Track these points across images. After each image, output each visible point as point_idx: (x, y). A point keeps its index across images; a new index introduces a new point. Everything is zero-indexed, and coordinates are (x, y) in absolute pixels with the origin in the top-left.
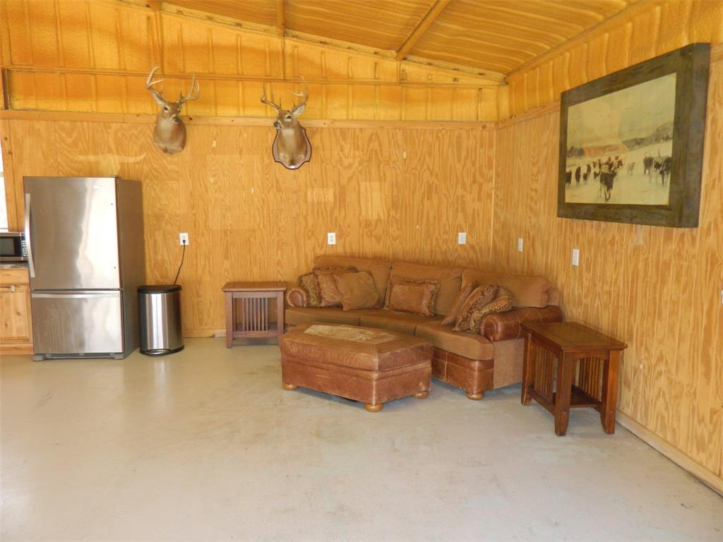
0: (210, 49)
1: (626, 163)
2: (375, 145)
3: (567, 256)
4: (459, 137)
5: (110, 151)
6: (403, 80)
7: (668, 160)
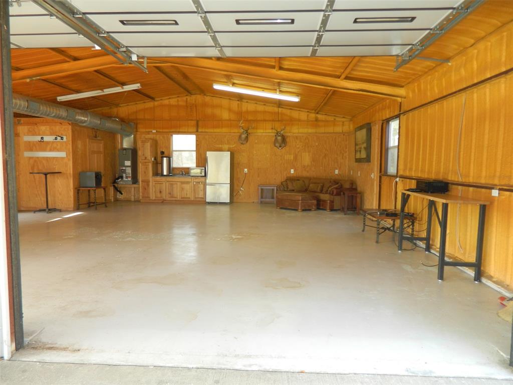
2: (307, 141)
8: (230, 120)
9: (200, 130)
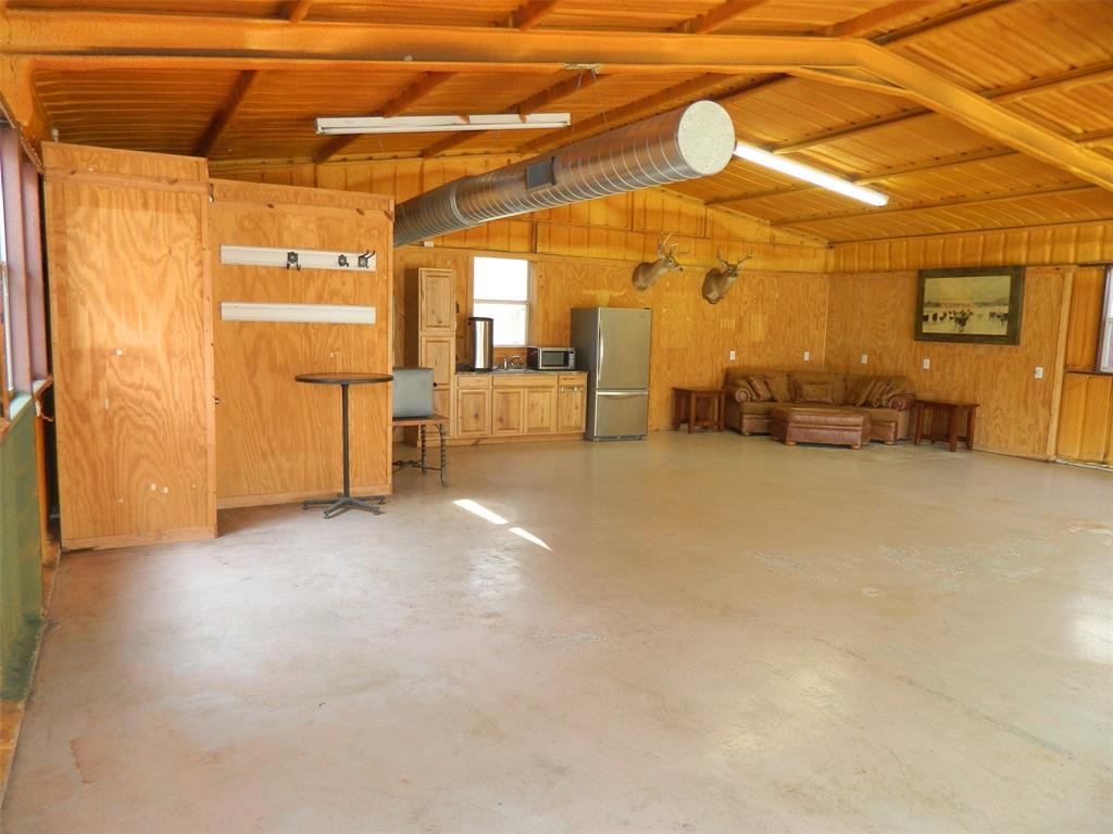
0: (663, 212)
1: (976, 314)
2: (761, 288)
3: (917, 363)
4: (808, 284)
5: (604, 287)
6: (773, 243)
7: (1006, 315)
8: (607, 228)
9: (539, 249)
